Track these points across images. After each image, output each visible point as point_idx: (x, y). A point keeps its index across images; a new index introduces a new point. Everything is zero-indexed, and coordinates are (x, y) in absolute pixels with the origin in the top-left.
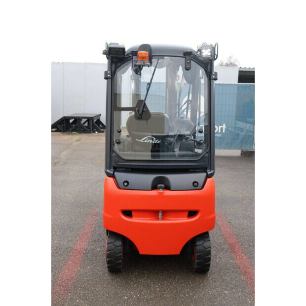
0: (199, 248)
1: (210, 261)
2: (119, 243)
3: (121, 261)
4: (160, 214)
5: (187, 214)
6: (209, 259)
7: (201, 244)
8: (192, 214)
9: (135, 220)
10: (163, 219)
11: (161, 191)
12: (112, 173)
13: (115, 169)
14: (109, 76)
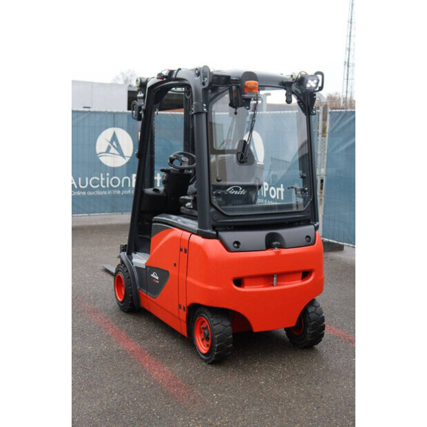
0: (312, 316)
4: (275, 279)
5: (300, 275)
6: (323, 328)
7: (313, 310)
8: (306, 274)
10: (277, 285)
11: (276, 249)
12: (215, 233)
13: (214, 228)
14: (205, 110)
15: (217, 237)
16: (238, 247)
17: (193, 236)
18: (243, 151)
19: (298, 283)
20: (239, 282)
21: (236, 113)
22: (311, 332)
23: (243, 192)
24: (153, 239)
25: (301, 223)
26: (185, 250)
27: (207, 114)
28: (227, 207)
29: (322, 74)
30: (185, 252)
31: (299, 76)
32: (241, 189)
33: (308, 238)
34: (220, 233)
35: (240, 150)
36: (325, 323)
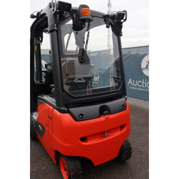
1: (132, 154)
2: (78, 163)
3: (82, 176)
4: (106, 133)
5: (120, 128)
8: (122, 127)
9: (89, 143)
11: (106, 116)
12: (66, 109)
13: (66, 106)
14: (56, 28)
15: (68, 112)
16: (82, 118)
17: (54, 109)
18: (83, 55)
19: (119, 133)
20: (84, 139)
21: (77, 33)
22: (125, 156)
23: (84, 81)
24: (39, 107)
25: (118, 97)
26: (51, 118)
27: (57, 31)
28: (74, 91)
29: (126, 11)
30: (51, 119)
31: (112, 14)
32: (82, 79)
33: (123, 106)
34: (70, 109)
35: (81, 55)
36: (132, 150)
